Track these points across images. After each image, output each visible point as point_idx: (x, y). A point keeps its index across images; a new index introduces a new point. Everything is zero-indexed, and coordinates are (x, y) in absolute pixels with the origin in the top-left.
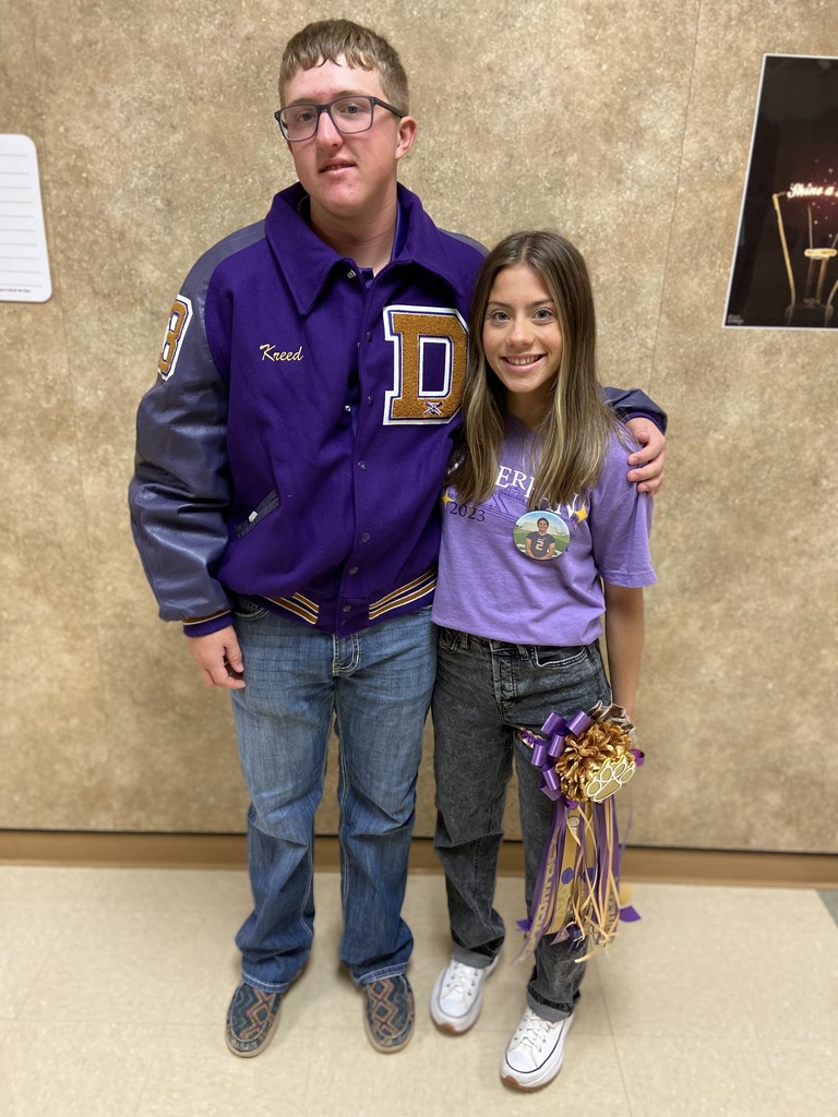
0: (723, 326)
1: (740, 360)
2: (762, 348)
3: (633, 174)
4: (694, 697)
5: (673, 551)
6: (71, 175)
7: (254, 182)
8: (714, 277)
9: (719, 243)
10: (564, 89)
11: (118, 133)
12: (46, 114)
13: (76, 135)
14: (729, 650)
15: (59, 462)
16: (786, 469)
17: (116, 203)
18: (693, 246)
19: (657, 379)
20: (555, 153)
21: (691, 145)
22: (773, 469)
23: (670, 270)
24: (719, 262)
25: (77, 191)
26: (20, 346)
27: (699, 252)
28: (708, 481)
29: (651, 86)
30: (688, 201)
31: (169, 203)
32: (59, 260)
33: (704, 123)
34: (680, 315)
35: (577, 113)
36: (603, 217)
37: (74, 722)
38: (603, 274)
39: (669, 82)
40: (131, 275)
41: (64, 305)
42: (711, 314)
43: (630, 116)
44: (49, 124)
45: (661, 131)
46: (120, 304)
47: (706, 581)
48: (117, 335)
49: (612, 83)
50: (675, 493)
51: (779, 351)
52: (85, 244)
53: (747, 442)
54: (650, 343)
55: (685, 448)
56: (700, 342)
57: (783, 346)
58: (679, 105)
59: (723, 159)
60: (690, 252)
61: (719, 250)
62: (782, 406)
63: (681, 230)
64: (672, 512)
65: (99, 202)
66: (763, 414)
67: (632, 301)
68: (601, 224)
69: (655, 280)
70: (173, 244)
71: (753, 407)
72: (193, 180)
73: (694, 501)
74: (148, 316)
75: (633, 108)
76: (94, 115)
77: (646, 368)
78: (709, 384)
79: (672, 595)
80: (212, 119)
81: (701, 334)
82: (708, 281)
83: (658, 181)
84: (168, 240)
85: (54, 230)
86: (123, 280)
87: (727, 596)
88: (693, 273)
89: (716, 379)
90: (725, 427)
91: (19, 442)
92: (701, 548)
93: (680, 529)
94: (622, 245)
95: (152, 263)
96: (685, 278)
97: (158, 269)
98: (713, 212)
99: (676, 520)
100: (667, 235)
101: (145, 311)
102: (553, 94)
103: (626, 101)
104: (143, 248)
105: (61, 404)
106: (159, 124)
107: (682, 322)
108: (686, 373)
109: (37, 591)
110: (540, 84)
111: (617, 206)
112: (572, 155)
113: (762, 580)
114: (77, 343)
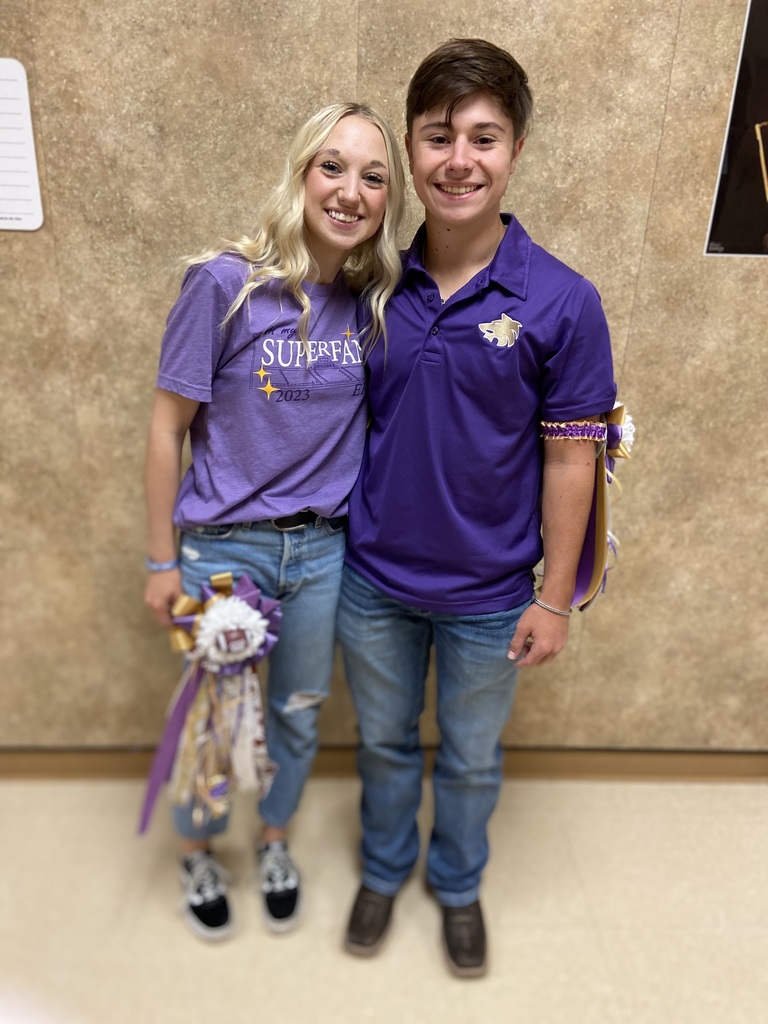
0: (705, 254)
1: (719, 287)
2: (740, 276)
3: (623, 101)
4: (663, 610)
5: (649, 472)
6: (62, 101)
7: (247, 108)
8: (697, 205)
9: (703, 171)
10: (557, 16)
11: (109, 57)
12: (36, 37)
13: (66, 59)
14: (697, 566)
15: (53, 392)
16: (758, 393)
17: (107, 128)
18: (678, 174)
19: (639, 306)
20: (547, 80)
21: (679, 74)
22: (747, 393)
23: (655, 198)
24: (702, 190)
25: (68, 117)
26: (11, 276)
27: (684, 181)
28: (684, 405)
29: (642, 14)
30: (675, 130)
31: (161, 129)
32: (50, 187)
33: (693, 53)
34: (663, 242)
35: (569, 40)
36: (592, 144)
37: (71, 645)
38: (591, 202)
39: (659, 10)
40: (122, 202)
41: (55, 233)
42: (694, 242)
43: (620, 44)
44: (39, 47)
45: (651, 60)
46: (112, 232)
47: (679, 501)
48: (109, 264)
49: (604, 10)
50: (652, 416)
51: (756, 278)
52: (77, 172)
53: (722, 367)
54: (634, 270)
55: (664, 373)
56: (682, 270)
57: (760, 274)
58: (668, 34)
59: (708, 87)
60: (676, 180)
61: (703, 179)
62: (757, 332)
63: (667, 159)
64: (649, 435)
65: (91, 128)
66: (738, 340)
67: (618, 228)
68: (589, 152)
69: (641, 208)
70: (165, 170)
71: (731, 333)
72: (185, 106)
73: (670, 425)
74: (140, 244)
75: (624, 37)
76: (85, 39)
77: (629, 295)
78: (688, 311)
79: (645, 514)
80: (205, 43)
81: (683, 261)
82: (691, 209)
83: (648, 109)
84: (161, 166)
85: (45, 156)
86: (115, 209)
87: (698, 514)
88: (677, 201)
89: (696, 306)
90: (703, 353)
91: (12, 372)
92: (675, 469)
93: (656, 451)
94: (610, 172)
95: (144, 191)
96: (670, 206)
97: (151, 197)
98: (698, 141)
99: (652, 443)
100: (654, 163)
101: (137, 239)
102: (545, 22)
103: (617, 28)
104: (136, 174)
105: (55, 333)
106: (151, 47)
107: (665, 249)
108: (667, 299)
109: (32, 518)
110: (533, 10)
111: (606, 134)
112: (563, 82)
113: (731, 499)
114: (69, 272)
